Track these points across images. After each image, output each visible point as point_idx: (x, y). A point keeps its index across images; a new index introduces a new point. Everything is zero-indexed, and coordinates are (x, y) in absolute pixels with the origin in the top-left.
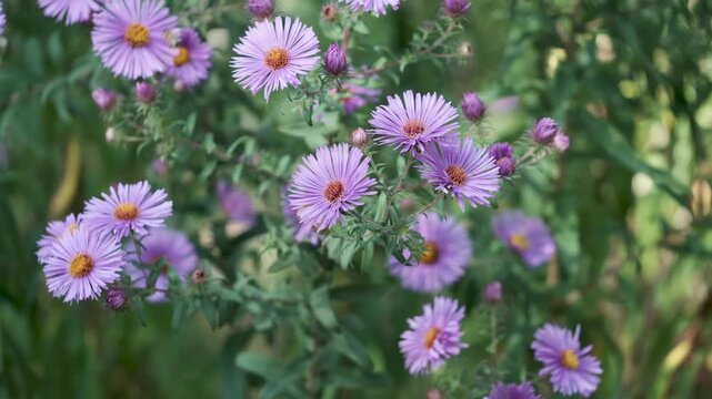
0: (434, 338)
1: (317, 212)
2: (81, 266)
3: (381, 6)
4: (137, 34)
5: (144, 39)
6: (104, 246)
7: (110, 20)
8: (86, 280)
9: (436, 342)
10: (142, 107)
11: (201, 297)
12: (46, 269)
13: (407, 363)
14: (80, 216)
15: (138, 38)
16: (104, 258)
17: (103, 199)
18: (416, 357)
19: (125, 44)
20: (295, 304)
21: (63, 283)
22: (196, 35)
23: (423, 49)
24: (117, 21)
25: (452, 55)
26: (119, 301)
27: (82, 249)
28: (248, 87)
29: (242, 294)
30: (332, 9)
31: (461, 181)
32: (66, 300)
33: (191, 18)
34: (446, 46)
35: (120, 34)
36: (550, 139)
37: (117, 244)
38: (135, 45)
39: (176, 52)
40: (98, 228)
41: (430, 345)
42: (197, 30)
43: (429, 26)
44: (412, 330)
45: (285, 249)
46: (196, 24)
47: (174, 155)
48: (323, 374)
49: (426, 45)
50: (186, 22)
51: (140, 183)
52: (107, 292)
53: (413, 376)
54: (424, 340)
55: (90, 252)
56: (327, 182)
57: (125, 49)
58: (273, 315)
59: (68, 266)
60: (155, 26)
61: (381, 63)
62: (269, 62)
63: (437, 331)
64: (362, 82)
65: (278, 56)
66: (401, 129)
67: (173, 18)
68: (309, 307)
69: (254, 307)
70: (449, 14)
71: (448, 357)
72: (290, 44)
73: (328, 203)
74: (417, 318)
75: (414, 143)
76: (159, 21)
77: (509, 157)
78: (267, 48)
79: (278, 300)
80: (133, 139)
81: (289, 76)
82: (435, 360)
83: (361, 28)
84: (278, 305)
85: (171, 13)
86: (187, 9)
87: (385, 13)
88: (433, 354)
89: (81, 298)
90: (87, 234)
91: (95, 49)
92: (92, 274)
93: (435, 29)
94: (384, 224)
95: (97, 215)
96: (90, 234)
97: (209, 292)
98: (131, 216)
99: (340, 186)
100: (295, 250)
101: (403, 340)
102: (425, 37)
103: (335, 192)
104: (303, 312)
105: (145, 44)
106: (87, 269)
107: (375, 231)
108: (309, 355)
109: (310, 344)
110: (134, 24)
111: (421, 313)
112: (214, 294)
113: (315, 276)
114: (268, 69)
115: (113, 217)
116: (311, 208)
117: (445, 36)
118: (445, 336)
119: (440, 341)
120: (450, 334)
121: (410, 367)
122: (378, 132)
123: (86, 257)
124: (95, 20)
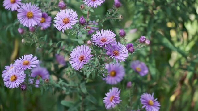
0: (112, 99)
1: (77, 64)
2: (13, 78)
3: (96, 5)
4: (30, 14)
5: (31, 16)
6: (19, 73)
7: (23, 11)
8: (15, 82)
9: (113, 100)
10: (31, 33)
11: (49, 86)
12: (4, 79)
13: (106, 106)
14: (14, 64)
15: (30, 16)
16: (20, 76)
17: (20, 60)
18: (108, 104)
19: (26, 17)
20: (76, 87)
21: (8, 83)
22: (47, 14)
23: (109, 17)
24: (24, 11)
25: (117, 18)
26: (24, 88)
27: (14, 73)
28: (58, 29)
29: (60, 85)
30: (83, 6)
31: (117, 54)
32: (9, 88)
33: (46, 9)
34: (115, 16)
35: (25, 15)
36: (144, 42)
37: (23, 72)
38: (29, 18)
39: (41, 19)
40: (18, 67)
41: (111, 101)
42: (47, 12)
43: (111, 10)
44: (107, 97)
45: (72, 72)
46: (47, 11)
47: (41, 46)
48: (84, 106)
49: (110, 16)
50: (44, 10)
51: (30, 55)
52: (21, 85)
53: (107, 109)
54: (110, 99)
55: (16, 74)
56: (79, 56)
57: (26, 19)
58: (70, 90)
59: (10, 78)
60: (35, 12)
61: (98, 20)
62: (64, 22)
63: (113, 97)
64: (93, 26)
65: (66, 20)
66: (100, 40)
67: (40, 10)
68: (80, 88)
69: (64, 88)
70: (115, 7)
71: (116, 104)
72: (70, 16)
73: (80, 62)
74: (108, 93)
75: (103, 45)
76: (36, 11)
77: (132, 47)
78: (63, 18)
79: (71, 86)
80: (29, 42)
81: (69, 26)
82: (113, 105)
83: (92, 11)
84: (71, 87)
85: (40, 8)
86: (45, 7)
87: (97, 7)
88: (112, 103)
89: (13, 87)
90: (15, 69)
91: (18, 19)
92: (16, 81)
93: (112, 11)
94: (97, 67)
95: (18, 64)
96: (16, 69)
97: (51, 84)
98: (27, 64)
99: (83, 57)
100: (75, 72)
101: (104, 99)
102: (110, 13)
103: (82, 59)
104: (78, 89)
105: (32, 17)
106: (15, 79)
107: (95, 69)
108: (81, 101)
109: (81, 98)
110: (29, 12)
111: (109, 92)
112: (52, 85)
113: (81, 79)
114: (64, 24)
115: (22, 64)
116: (75, 63)
117: (115, 13)
118: (115, 98)
119: (114, 100)
120: (116, 98)
121: (106, 107)
122: (93, 41)
123: (15, 76)
124: (18, 11)
